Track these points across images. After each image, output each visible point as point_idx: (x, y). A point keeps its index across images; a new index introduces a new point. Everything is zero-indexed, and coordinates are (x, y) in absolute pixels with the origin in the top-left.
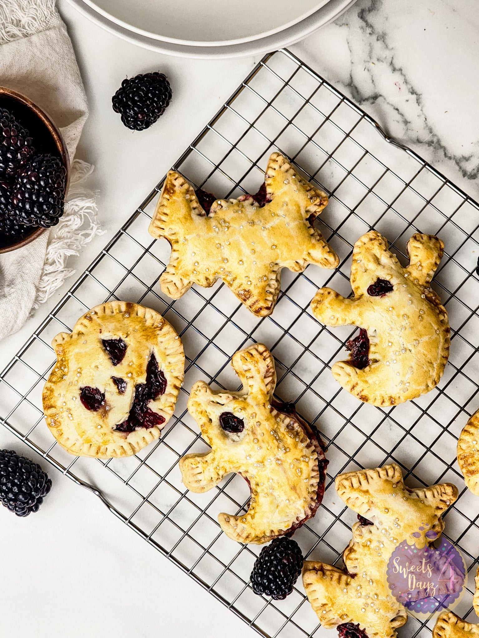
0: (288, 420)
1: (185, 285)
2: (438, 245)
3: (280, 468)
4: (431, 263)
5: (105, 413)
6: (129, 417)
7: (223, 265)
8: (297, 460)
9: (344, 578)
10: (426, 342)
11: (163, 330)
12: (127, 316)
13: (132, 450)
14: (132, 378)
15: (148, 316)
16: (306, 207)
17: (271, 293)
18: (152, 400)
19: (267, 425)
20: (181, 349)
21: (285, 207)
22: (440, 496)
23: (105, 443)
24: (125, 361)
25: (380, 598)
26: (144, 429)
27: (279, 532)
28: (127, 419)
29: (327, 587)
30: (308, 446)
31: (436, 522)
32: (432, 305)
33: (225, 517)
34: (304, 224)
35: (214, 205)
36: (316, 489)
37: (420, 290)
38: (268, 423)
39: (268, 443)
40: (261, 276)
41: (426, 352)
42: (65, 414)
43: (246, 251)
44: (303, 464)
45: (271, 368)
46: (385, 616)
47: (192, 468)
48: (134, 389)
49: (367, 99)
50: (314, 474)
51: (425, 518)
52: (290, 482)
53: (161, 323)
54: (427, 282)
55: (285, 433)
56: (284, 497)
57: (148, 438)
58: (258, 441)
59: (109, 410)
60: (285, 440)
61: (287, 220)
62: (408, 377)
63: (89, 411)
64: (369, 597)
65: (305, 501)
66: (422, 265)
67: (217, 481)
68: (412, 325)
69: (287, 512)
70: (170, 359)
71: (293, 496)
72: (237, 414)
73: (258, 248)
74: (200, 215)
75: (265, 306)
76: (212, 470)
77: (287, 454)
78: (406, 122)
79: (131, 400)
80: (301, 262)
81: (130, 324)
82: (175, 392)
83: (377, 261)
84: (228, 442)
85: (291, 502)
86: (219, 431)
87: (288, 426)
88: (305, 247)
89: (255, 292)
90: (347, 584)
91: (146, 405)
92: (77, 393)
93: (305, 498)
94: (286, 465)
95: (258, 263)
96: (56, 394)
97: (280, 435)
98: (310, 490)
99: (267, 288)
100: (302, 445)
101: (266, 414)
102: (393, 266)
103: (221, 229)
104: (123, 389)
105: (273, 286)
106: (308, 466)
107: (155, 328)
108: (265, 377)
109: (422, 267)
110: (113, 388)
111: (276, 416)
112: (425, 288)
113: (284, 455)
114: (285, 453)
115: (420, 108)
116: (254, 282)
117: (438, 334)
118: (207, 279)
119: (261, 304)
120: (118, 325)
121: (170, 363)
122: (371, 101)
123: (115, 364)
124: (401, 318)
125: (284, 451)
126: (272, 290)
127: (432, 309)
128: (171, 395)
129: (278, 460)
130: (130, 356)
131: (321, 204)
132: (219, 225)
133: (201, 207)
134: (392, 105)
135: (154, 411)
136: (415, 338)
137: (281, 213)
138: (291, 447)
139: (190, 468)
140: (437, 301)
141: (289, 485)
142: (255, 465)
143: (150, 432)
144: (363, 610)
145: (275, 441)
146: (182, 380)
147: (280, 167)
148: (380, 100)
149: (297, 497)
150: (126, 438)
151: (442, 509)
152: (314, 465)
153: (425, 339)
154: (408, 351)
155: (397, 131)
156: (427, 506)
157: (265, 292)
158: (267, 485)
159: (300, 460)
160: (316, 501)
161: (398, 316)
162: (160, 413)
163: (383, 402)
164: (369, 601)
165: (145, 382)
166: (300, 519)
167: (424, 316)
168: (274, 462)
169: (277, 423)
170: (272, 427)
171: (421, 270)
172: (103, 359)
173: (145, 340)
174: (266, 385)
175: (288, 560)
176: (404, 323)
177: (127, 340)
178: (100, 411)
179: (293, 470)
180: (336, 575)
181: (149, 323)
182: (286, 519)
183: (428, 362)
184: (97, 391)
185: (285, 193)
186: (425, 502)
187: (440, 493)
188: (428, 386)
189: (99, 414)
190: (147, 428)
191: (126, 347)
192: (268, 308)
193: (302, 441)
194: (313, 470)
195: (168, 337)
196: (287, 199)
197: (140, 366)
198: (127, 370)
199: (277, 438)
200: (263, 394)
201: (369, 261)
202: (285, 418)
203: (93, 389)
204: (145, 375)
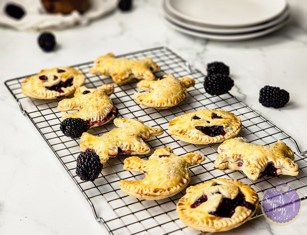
3: (96, 101)
6: (52, 86)
14: (61, 78)
18: (63, 87)
19: (99, 92)
25: (109, 138)
30: (111, 103)
31: (148, 134)
36: (106, 114)
39: (96, 95)
41: (172, 90)
44: (105, 103)
46: (108, 144)
48: (60, 81)
50: (108, 109)
51: (143, 127)
52: (97, 105)
57: (54, 94)
62: (161, 93)
65: (99, 113)
69: (90, 113)
71: (95, 109)
75: (121, 78)
76: (70, 101)
77: (101, 99)
79: (56, 83)
85: (93, 110)
94: (99, 101)
99: (124, 75)
104: (56, 79)
106: (107, 105)
116: (120, 71)
117: (180, 90)
119: (119, 77)
123: (58, 73)
128: (71, 88)
135: (62, 89)
138: (104, 98)
143: (56, 93)
145: (99, 95)
149: (97, 109)
150: (46, 91)
151: (153, 131)
162: (64, 91)
163: (148, 102)
166: (94, 121)
168: (95, 99)
173: (73, 73)
178: (44, 81)
179: (100, 103)
182: (88, 116)
188: (168, 102)
190: (56, 91)
191: (65, 72)
197: (67, 77)
203: (45, 76)
204: (66, 80)
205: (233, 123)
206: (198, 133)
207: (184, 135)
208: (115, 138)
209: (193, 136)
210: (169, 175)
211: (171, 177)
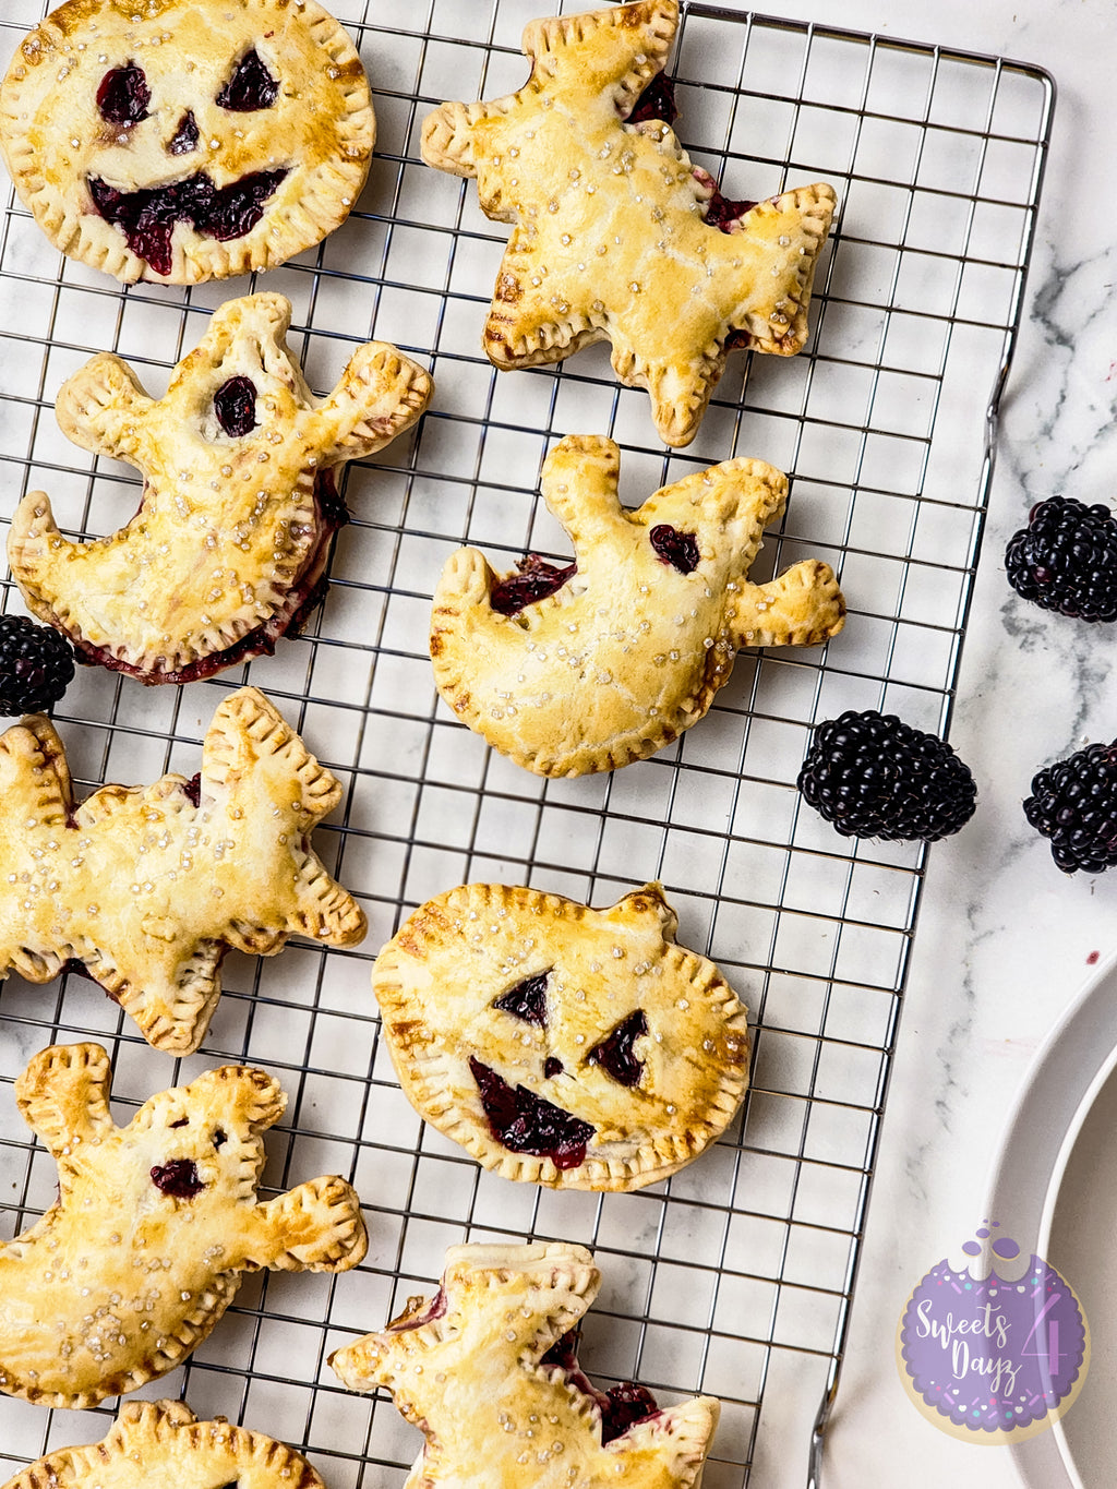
0: (306, 517)
1: (462, 160)
2: (830, 621)
4: (785, 625)
5: (112, 139)
6: (130, 196)
7: (543, 209)
8: (236, 577)
9: (58, 809)
10: (618, 700)
11: (345, 164)
12: (332, 73)
13: (67, 241)
14: (212, 153)
15: (356, 119)
16: (754, 311)
17: (542, 340)
18: (192, 224)
19: (271, 477)
20: (331, 226)
21: (730, 266)
22: (329, 909)
23: (53, 178)
24: (237, 118)
25: (56, 895)
26: (125, 242)
27: (74, 627)
28: (123, 192)
29: (20, 784)
31: (273, 930)
32: (702, 672)
33: (43, 505)
34: (718, 326)
35: (656, 123)
36: (202, 654)
37: (718, 631)
38: (278, 477)
39: (236, 498)
40: (563, 296)
42: (62, 61)
43: (597, 235)
44: (236, 594)
45: (394, 425)
46: (26, 928)
47: (101, 384)
48: (192, 172)
49: (1049, 324)
51: (267, 897)
52: (184, 588)
53: (357, 154)
54: (743, 639)
55: (276, 524)
56: (146, 596)
57: (112, 259)
58: (230, 475)
59: (121, 145)
60: (263, 530)
61: (706, 283)
62: (526, 703)
63: (95, 103)
64: (45, 874)
66: (772, 609)
67: (104, 449)
68: (636, 649)
69: (120, 618)
70: (296, 212)
71: (159, 611)
72: (259, 406)
73: (616, 258)
74: (618, 106)
75: (511, 344)
76: (120, 422)
77: (235, 549)
78: (1047, 431)
79: (167, 179)
80: (639, 367)
81: (319, 87)
82: (236, 264)
83: (729, 514)
84: (195, 420)
86: (206, 390)
87: (294, 523)
88: (672, 353)
89: (526, 306)
90: (48, 821)
91: (176, 218)
92: (118, 60)
93: (170, 639)
94: (212, 561)
95: (585, 274)
96: (93, 20)
97: (267, 514)
98: (191, 640)
99: (547, 327)
100: (270, 571)
101: (292, 463)
102: (735, 552)
103: (611, 160)
104: (180, 148)
105: (558, 338)
106: (237, 607)
107: (341, 146)
108: (368, 423)
109: (767, 610)
110: (169, 126)
111: (301, 488)
112: (730, 640)
113: (230, 546)
114: (236, 545)
115: (1092, 441)
116: (544, 291)
117: (648, 717)
118: (497, 195)
119: (509, 333)
120: (302, 65)
121: (288, 217)
122: (1051, 335)
123: (219, 101)
124: (638, 620)
125: (238, 541)
126: (549, 342)
127: (692, 677)
128: (226, 256)
129: (215, 539)
130: (253, 124)
131: (778, 341)
132: (616, 154)
133: (635, 99)
134: (1066, 382)
135: (173, 241)
136: (613, 670)
137: (714, 262)
138: (255, 549)
139: (99, 378)
140: (717, 680)
141: (177, 590)
142: (178, 499)
143: (126, 258)
144: (13, 878)
145: (248, 509)
146: (269, 264)
147: (809, 214)
148: (1063, 351)
149: (163, 620)
150: (85, 214)
151: (305, 926)
152: (246, 619)
153: (625, 693)
154: (578, 671)
155: (1020, 421)
156: (292, 890)
157: (537, 325)
158: (152, 546)
159: (239, 583)
160: (178, 670)
161: (639, 612)
162: (176, 258)
164: (37, 879)
165: (219, 187)
167: (669, 665)
168: (204, 533)
169: (288, 498)
170: (273, 488)
171: (760, 612)
172: (214, 71)
173: (304, 137)
174: (353, 434)
175: (26, 670)
176: (630, 630)
177: (281, 99)
178: (109, 127)
179: (212, 582)
180: (54, 791)
181: (342, 127)
182: (105, 625)
183: (580, 727)
184: (145, 98)
185: (759, 251)
186: (300, 885)
187: (334, 906)
189: (101, 128)
190: (130, 245)
191: (267, 104)
192: (509, 352)
193: (279, 568)
194: (234, 624)
195: (337, 182)
196: (748, 261)
197: (247, 156)
198: (223, 134)
199: (257, 512)
200: (331, 437)
201: (719, 497)
202: (308, 510)
203: (144, 86)
204: (233, 178)
205: (659, 1135)
206: (456, 1094)
207: (404, 1055)
208: (79, 916)
209: (436, 1084)
210: (76, 1342)
211: (81, 1353)
